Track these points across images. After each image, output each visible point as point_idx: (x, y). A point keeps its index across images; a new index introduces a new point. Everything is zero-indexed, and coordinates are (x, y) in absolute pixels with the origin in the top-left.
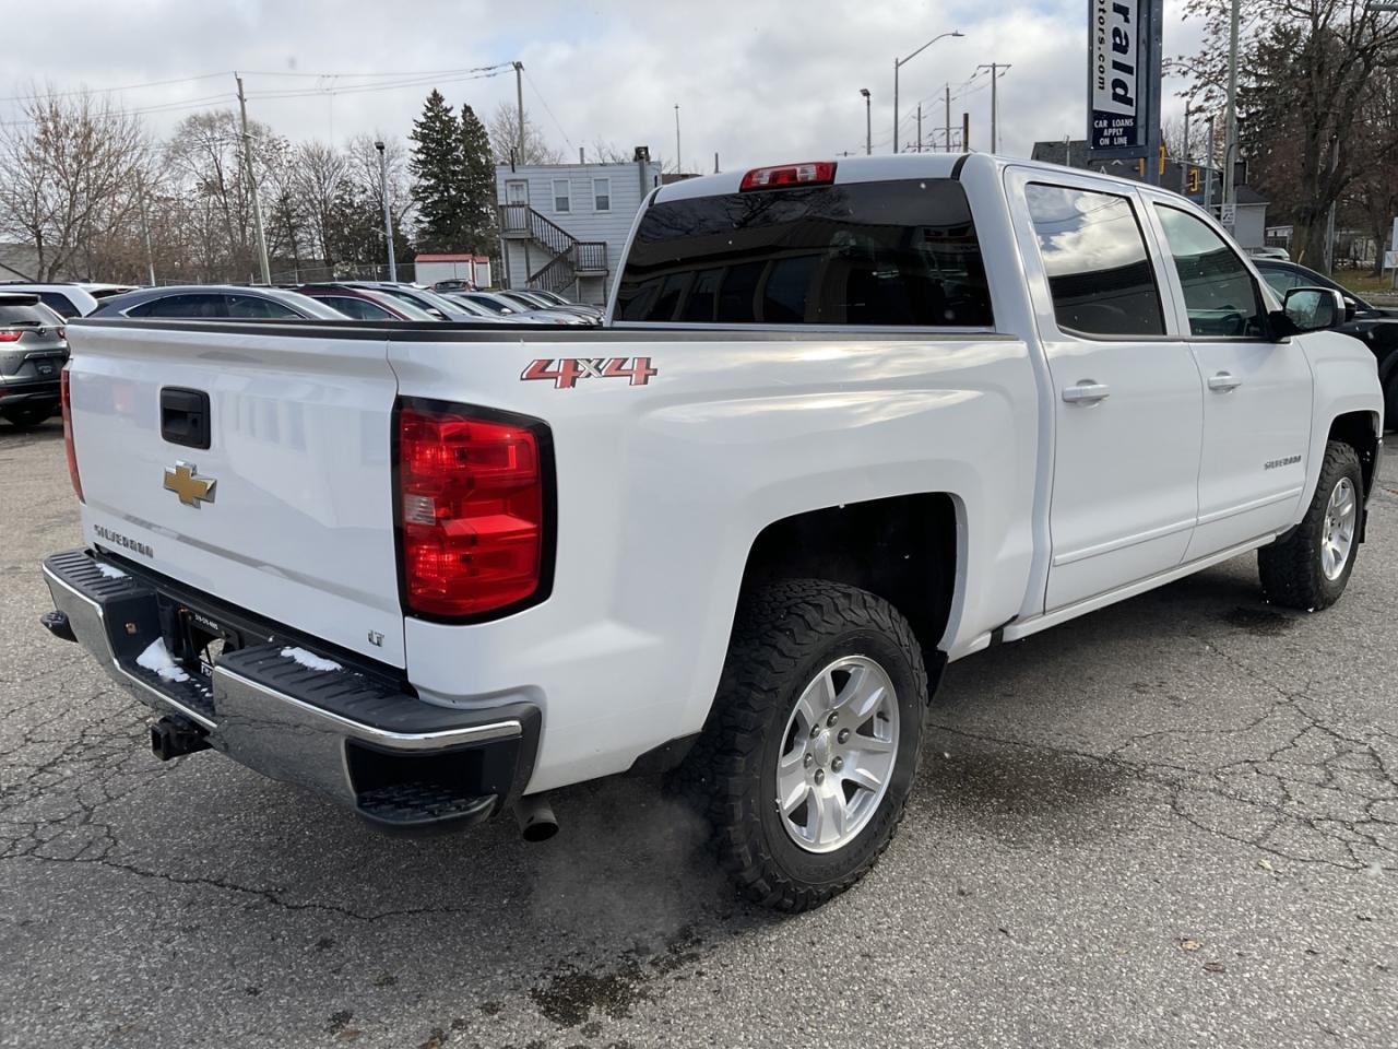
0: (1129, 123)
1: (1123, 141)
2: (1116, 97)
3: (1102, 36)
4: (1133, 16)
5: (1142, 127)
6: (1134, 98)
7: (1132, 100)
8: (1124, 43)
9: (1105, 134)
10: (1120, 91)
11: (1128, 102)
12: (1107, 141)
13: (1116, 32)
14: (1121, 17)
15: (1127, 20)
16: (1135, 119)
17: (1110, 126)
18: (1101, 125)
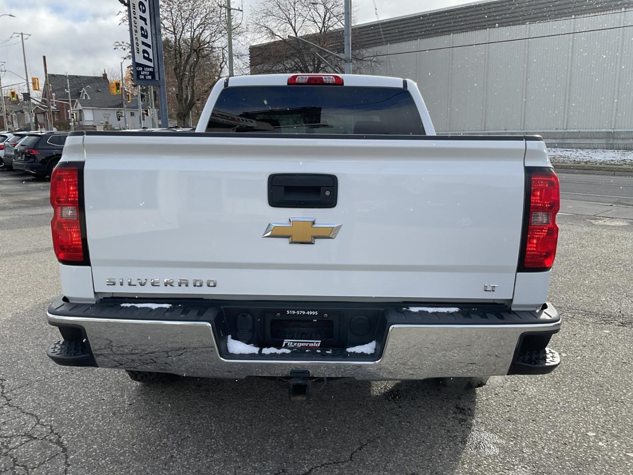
0: (151, 70)
1: (150, 77)
2: (145, 58)
3: (136, 29)
4: (148, 22)
5: (157, 72)
6: (152, 58)
7: (151, 59)
8: (146, 34)
9: (142, 73)
10: (146, 55)
11: (150, 60)
12: (143, 77)
13: (142, 29)
14: (144, 22)
15: (146, 24)
16: (153, 68)
17: (143, 70)
18: (139, 69)
